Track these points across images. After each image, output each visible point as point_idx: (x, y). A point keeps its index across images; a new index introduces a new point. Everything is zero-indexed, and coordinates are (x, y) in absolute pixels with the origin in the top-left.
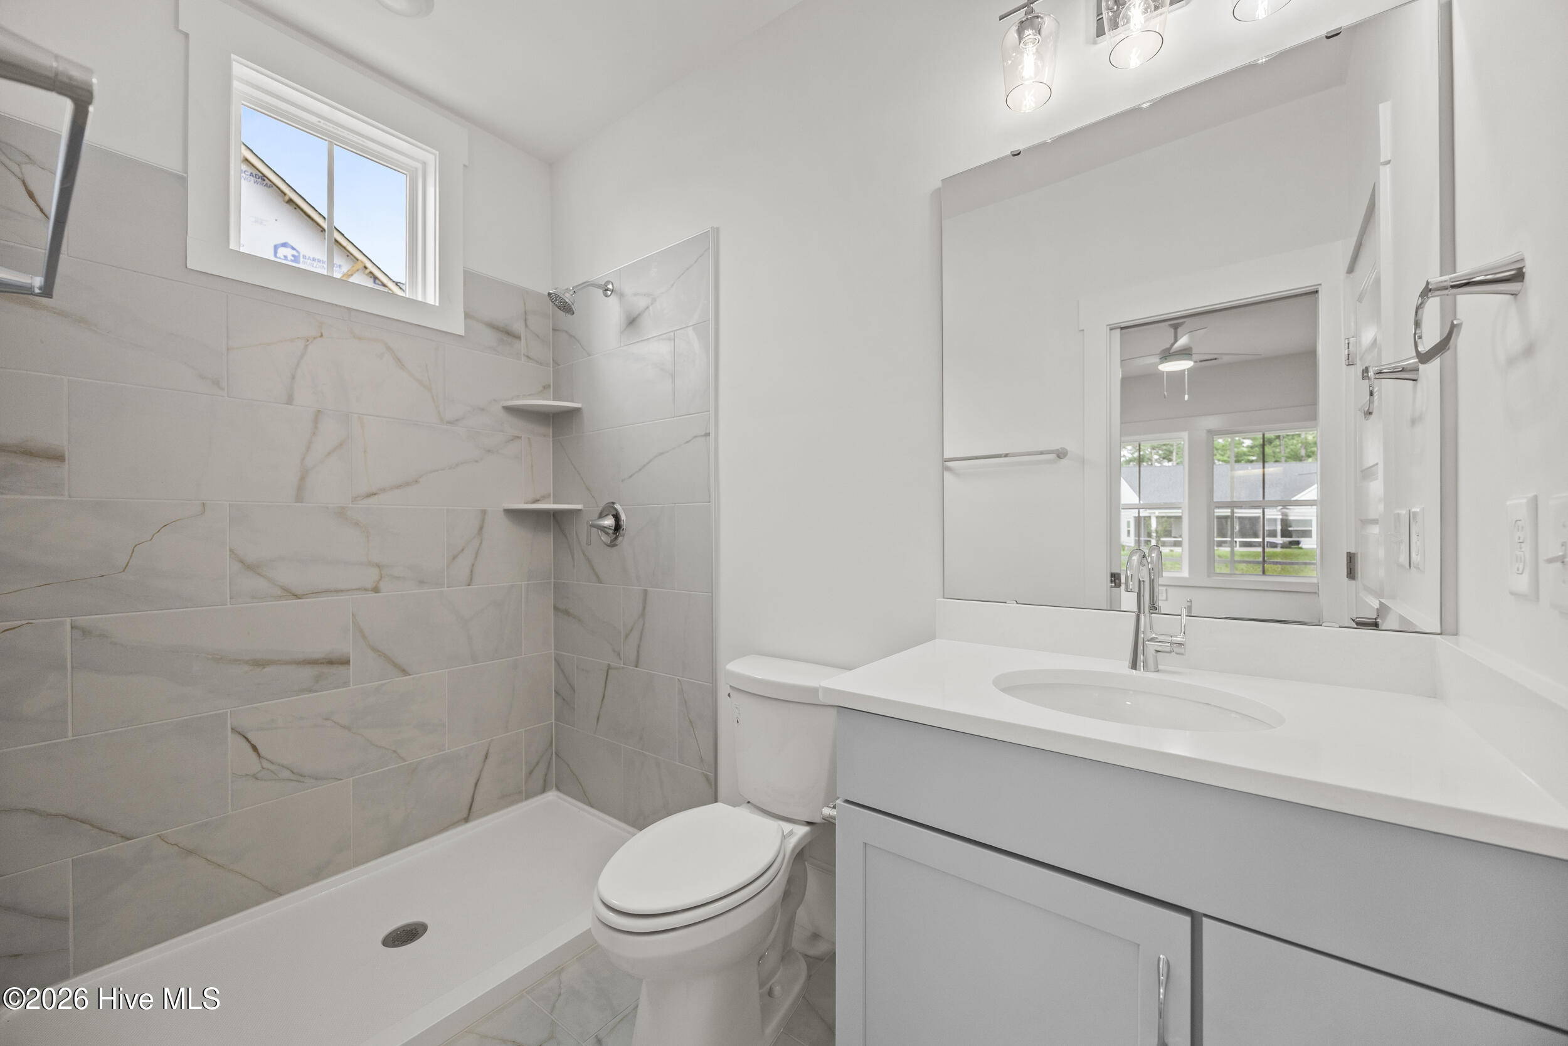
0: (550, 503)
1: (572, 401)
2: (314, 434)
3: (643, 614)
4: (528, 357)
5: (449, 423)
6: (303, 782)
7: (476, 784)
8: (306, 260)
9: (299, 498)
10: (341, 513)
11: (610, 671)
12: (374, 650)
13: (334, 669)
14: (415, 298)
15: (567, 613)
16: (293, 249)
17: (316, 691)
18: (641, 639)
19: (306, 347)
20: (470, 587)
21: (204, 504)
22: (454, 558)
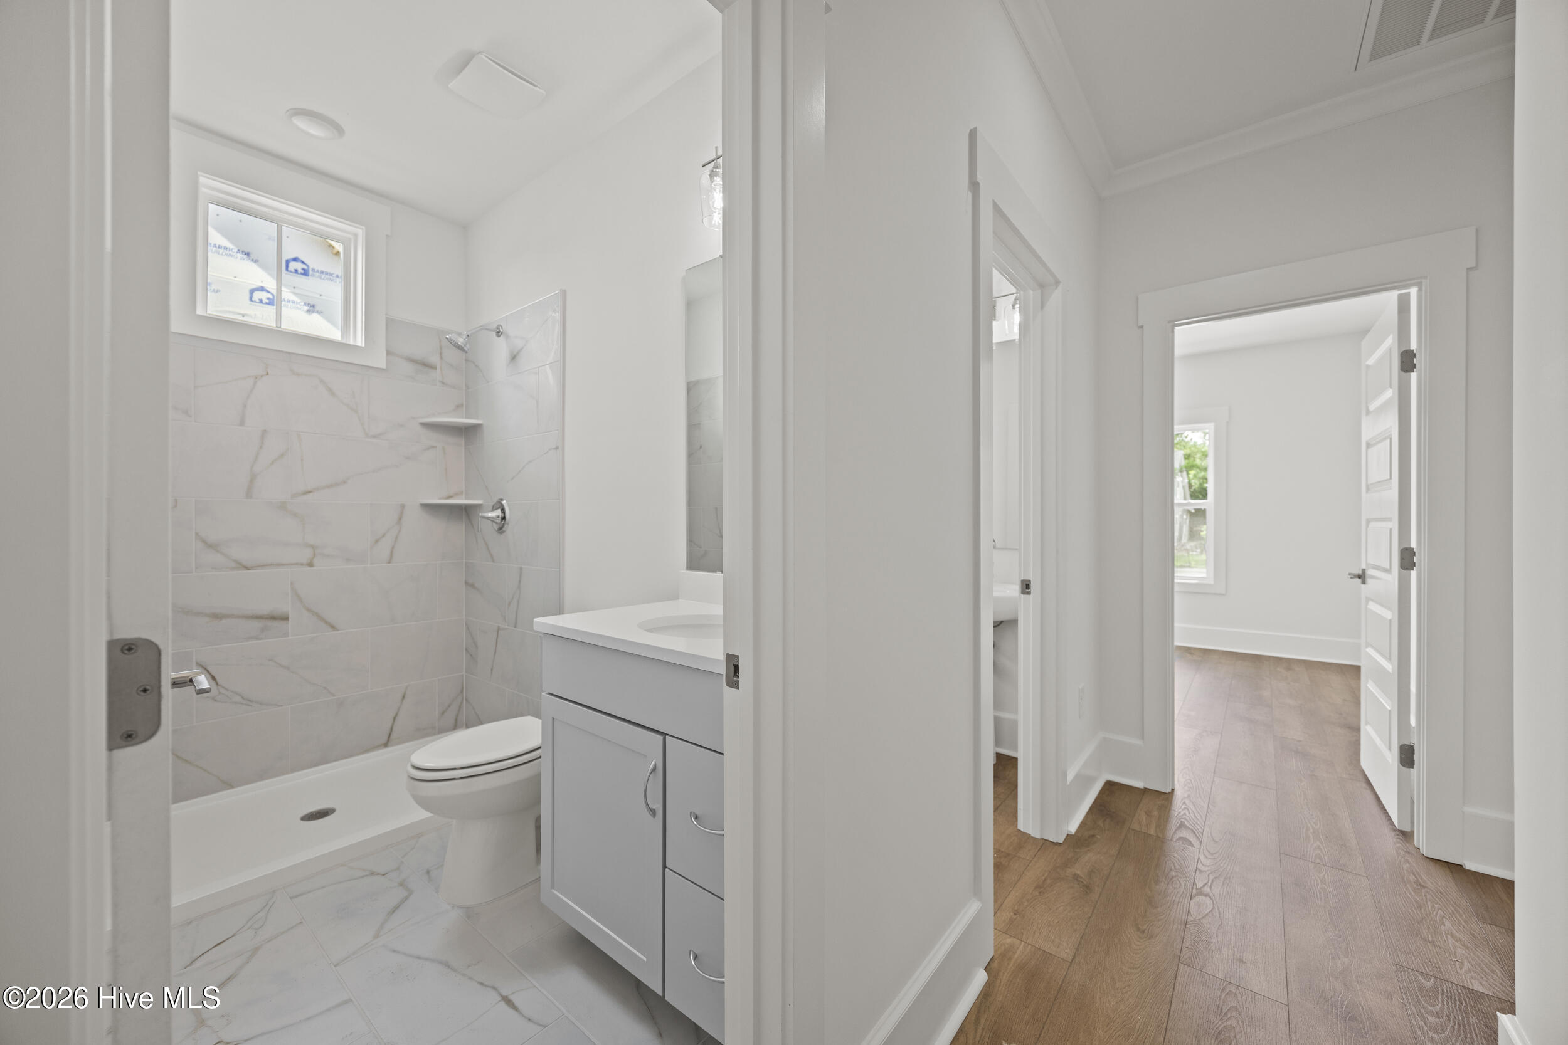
0: (462, 499)
1: (477, 419)
2: (261, 448)
3: (519, 587)
4: (443, 383)
5: (374, 437)
6: (251, 706)
7: (395, 718)
8: (315, 273)
9: (249, 494)
10: (282, 506)
11: (500, 632)
12: (309, 610)
13: (276, 624)
14: (348, 343)
15: (472, 586)
16: (303, 263)
17: (261, 639)
18: (518, 606)
19: (255, 383)
20: (391, 564)
21: (176, 500)
22: (377, 541)
